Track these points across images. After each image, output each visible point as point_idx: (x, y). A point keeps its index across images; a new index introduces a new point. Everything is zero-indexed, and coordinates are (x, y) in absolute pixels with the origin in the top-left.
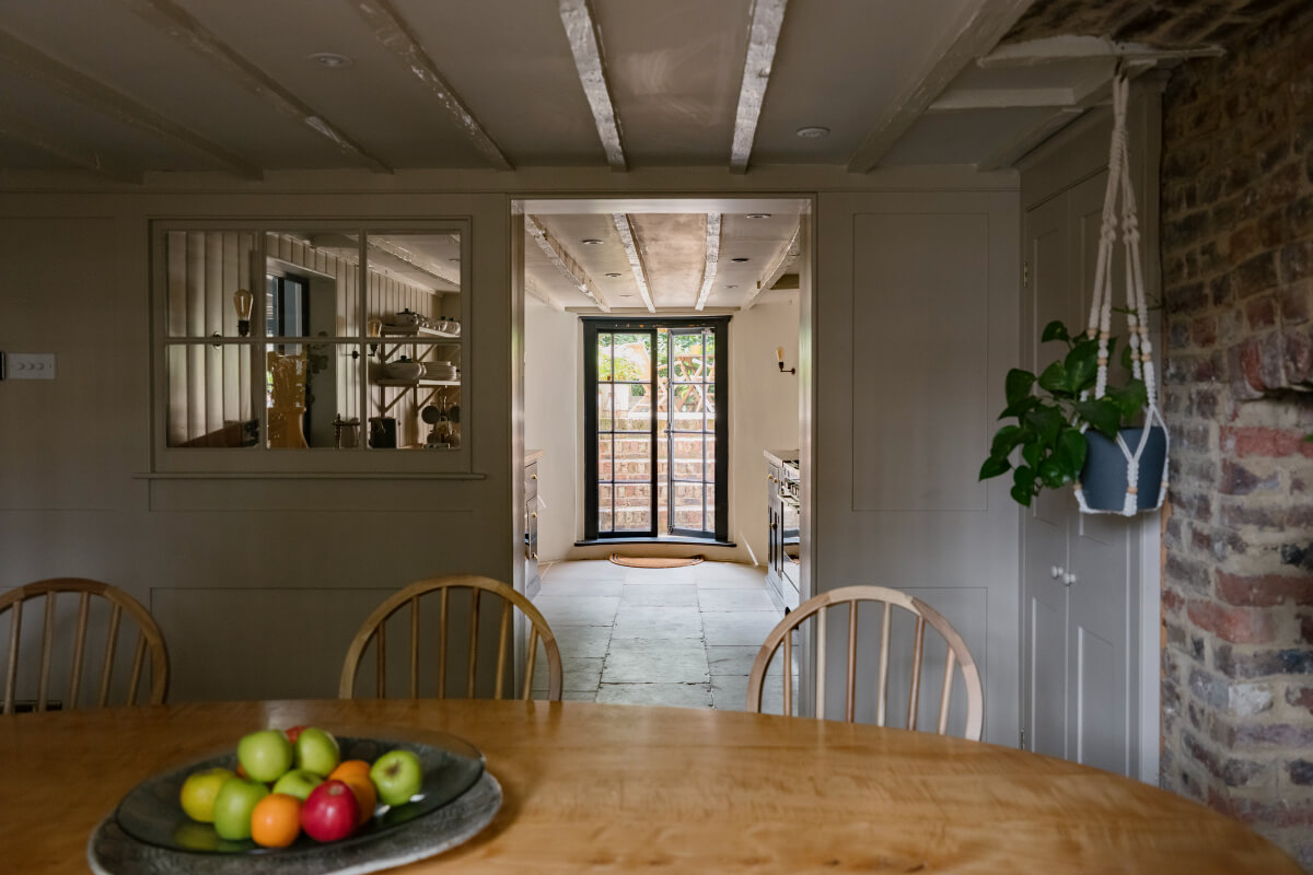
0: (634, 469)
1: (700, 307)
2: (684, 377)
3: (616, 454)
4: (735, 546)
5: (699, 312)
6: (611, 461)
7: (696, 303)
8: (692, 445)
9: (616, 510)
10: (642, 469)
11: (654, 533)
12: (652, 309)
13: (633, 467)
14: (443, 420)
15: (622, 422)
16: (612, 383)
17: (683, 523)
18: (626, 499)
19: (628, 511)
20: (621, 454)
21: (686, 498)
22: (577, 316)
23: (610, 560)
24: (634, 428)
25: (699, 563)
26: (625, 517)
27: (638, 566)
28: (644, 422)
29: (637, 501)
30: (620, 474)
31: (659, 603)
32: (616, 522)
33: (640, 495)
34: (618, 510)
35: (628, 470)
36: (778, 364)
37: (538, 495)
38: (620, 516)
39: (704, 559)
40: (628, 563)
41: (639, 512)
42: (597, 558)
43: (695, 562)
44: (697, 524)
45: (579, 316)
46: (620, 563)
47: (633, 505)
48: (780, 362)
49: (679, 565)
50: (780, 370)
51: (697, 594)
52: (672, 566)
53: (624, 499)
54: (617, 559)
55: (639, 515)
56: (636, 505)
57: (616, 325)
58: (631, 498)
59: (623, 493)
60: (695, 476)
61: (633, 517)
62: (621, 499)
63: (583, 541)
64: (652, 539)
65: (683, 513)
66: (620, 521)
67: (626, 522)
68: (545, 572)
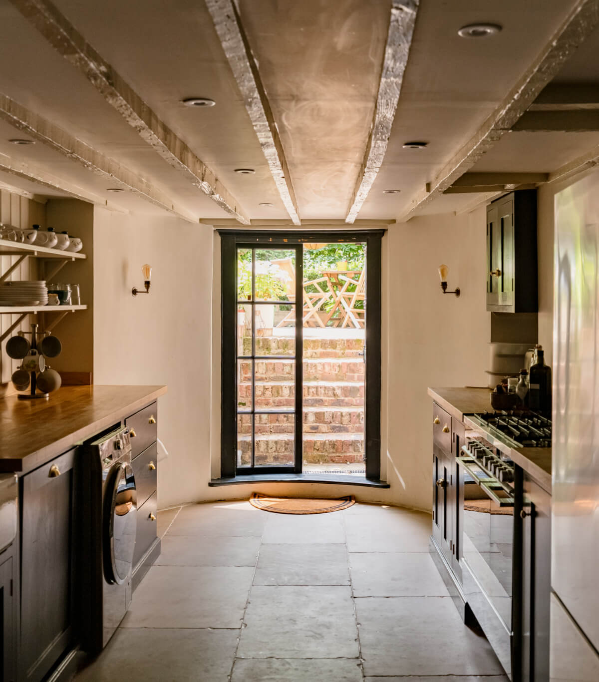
0: (278, 393)
1: (351, 219)
2: (331, 293)
4: (388, 486)
5: (349, 225)
6: (250, 384)
7: (347, 215)
8: (340, 366)
10: (286, 392)
11: (297, 470)
12: (296, 221)
13: (277, 391)
14: (34, 354)
15: (266, 341)
16: (253, 303)
17: (330, 453)
18: (269, 425)
19: (270, 439)
20: (264, 376)
21: (333, 424)
22: (214, 229)
23: (250, 502)
24: (279, 348)
25: (348, 507)
26: (267, 447)
27: (280, 511)
28: (289, 342)
29: (279, 428)
30: (264, 401)
31: (301, 580)
32: (256, 454)
33: (283, 422)
34: (259, 438)
35: (270, 392)
36: (441, 284)
37: (158, 439)
38: (262, 445)
39: (354, 502)
40: (269, 507)
41: (284, 442)
42: (235, 499)
43: (344, 505)
44: (345, 454)
45: (217, 230)
46: (260, 507)
47: (277, 433)
48: (444, 281)
49: (326, 511)
50: (443, 291)
51: (348, 561)
52: (318, 512)
53: (268, 425)
54: (258, 500)
55: (284, 445)
56: (280, 433)
57: (258, 240)
58: (274, 424)
59: (266, 419)
60: (343, 400)
61: (276, 448)
62: (264, 425)
63: (218, 479)
64: (296, 477)
65: (330, 443)
66: (262, 454)
67: (267, 454)
68: (173, 521)
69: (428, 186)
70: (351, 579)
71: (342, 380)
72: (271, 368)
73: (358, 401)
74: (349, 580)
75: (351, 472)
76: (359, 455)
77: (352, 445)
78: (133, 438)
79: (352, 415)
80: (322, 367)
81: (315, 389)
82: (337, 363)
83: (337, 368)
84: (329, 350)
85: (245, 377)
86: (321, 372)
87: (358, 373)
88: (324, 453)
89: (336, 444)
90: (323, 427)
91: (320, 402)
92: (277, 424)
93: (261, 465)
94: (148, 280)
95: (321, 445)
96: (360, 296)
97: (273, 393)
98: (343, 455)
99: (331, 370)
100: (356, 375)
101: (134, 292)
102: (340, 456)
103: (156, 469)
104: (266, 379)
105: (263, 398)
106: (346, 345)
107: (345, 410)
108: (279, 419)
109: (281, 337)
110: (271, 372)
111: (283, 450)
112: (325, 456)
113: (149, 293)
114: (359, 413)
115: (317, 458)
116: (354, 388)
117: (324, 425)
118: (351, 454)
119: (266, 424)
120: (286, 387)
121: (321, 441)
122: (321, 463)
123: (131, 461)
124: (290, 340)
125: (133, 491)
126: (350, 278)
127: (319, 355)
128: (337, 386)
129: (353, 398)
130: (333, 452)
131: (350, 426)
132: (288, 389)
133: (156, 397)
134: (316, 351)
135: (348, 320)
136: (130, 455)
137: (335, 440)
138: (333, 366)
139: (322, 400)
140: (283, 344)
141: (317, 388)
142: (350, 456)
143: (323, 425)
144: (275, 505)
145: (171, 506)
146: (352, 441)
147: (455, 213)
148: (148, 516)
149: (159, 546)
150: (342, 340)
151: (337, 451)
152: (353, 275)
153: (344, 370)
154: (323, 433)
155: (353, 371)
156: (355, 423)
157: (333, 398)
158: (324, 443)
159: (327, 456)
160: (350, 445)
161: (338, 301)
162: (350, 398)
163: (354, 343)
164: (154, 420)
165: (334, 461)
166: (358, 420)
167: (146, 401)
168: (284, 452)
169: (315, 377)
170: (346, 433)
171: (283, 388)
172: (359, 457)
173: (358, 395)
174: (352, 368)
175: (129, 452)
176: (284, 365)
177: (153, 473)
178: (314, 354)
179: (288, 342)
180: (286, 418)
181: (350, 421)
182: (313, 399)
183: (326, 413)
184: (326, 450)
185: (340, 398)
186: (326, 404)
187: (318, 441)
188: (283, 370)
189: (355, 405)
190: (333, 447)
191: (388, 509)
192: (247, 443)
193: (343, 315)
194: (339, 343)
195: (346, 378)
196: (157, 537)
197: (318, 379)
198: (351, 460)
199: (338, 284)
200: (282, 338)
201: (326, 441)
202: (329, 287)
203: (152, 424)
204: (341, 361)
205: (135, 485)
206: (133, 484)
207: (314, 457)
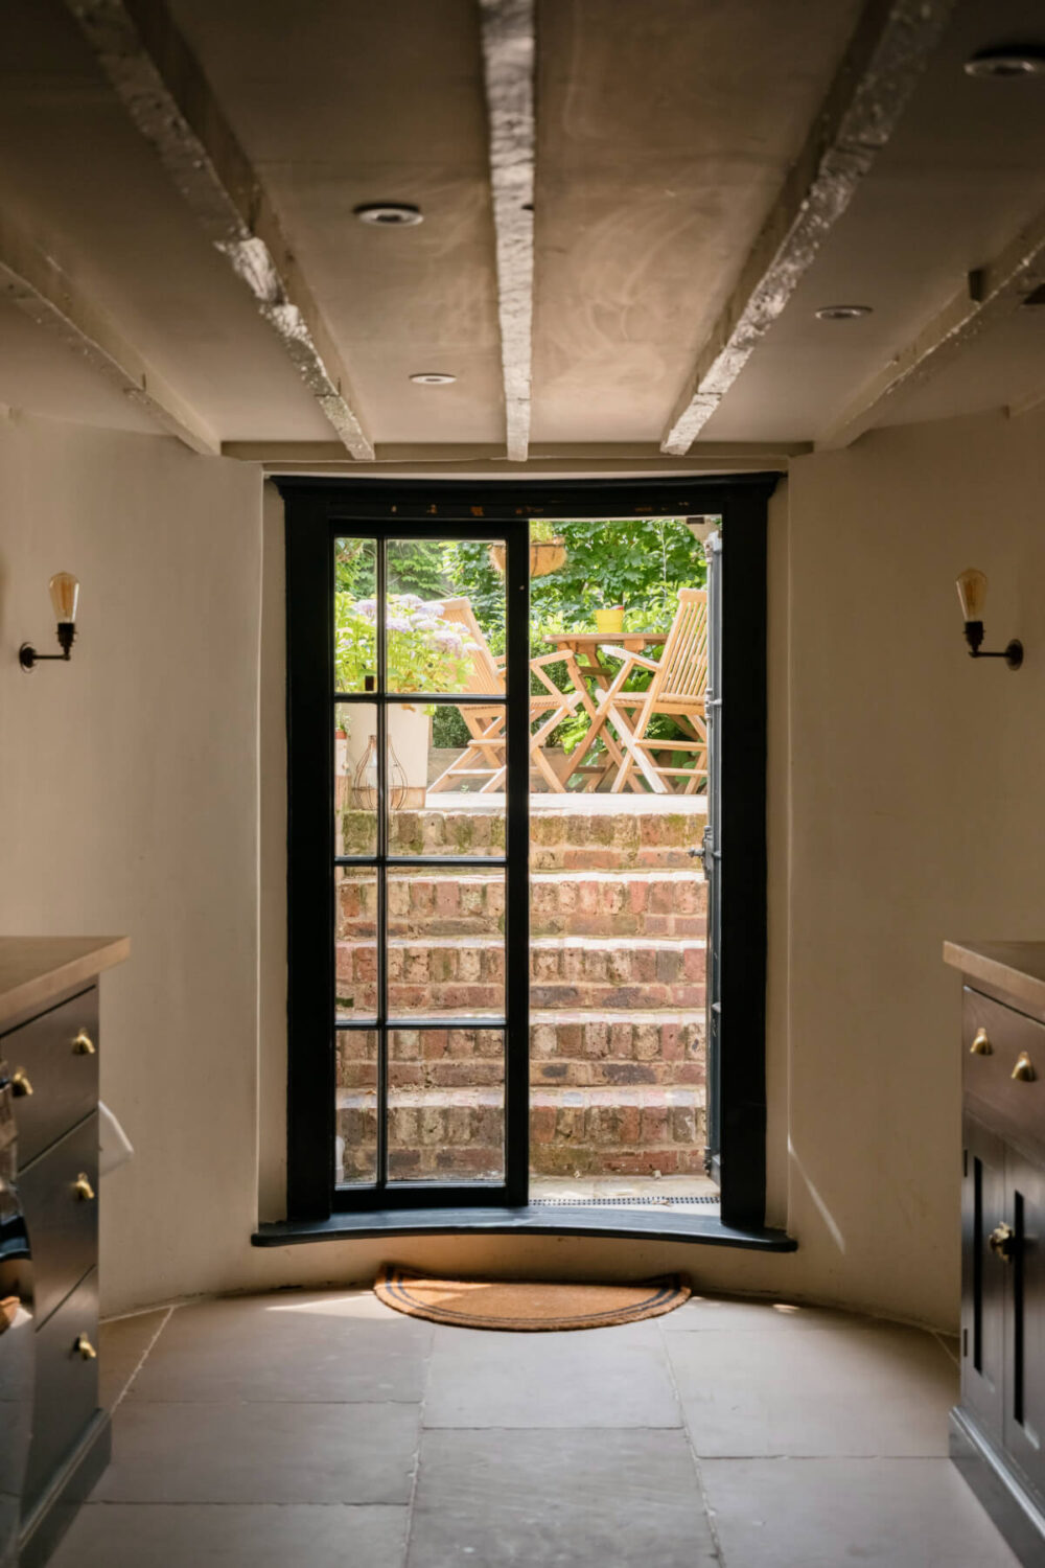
0: (446, 968)
3: (392, 921)
4: (791, 1246)
5: (671, 460)
6: (373, 943)
8: (624, 893)
9: (391, 1104)
11: (514, 1195)
13: (444, 963)
15: (409, 821)
16: (381, 700)
17: (604, 1145)
18: (424, 1062)
19: (426, 1104)
20: (405, 922)
21: (610, 1061)
22: (265, 474)
23: (376, 1293)
24: (446, 841)
25: (673, 1309)
26: (420, 1126)
27: (469, 1322)
28: (477, 824)
29: (453, 1071)
30: (405, 995)
31: (559, 1551)
32: (391, 1148)
33: (464, 1051)
34: (399, 1100)
35: (425, 968)
36: (963, 629)
37: (102, 1105)
38: (403, 1122)
39: (688, 1291)
40: (433, 1308)
41: (467, 1111)
42: (329, 1283)
43: (660, 1304)
44: (648, 1149)
45: (273, 477)
46: (407, 1309)
47: (446, 1086)
48: (972, 619)
49: (609, 1320)
50: (969, 649)
51: (698, 1488)
52: (584, 1324)
53: (418, 1064)
54: (400, 1288)
55: (467, 1121)
56: (452, 1086)
57: (394, 509)
58: (438, 1061)
59: (413, 1046)
60: (637, 990)
61: (446, 1129)
62: (408, 1063)
63: (280, 1223)
64: (512, 1218)
65: (604, 1115)
66: (403, 1148)
67: (420, 1148)
68: (146, 1353)
69: (978, 283)
70: (718, 1549)
71: (632, 933)
72: (425, 898)
73: (681, 994)
74: (713, 1552)
75: (670, 1201)
76: (689, 1150)
77: (666, 1120)
78: (23, 1100)
79: (666, 1035)
80: (573, 895)
81: (556, 958)
82: (618, 884)
83: (615, 897)
84: (591, 847)
85: (350, 925)
86: (570, 911)
87: (676, 912)
88: (584, 1146)
89: (622, 1117)
90: (581, 1069)
91: (568, 998)
92: (446, 1061)
93: (403, 1180)
94: (67, 621)
95: (576, 1122)
96: (662, 701)
97: (433, 968)
98: (641, 1151)
99: (598, 902)
100: (672, 918)
101: (27, 657)
102: (632, 1154)
103: (96, 1198)
104: (411, 929)
105: (404, 986)
106: (639, 832)
107: (644, 1019)
108: (453, 1045)
109: (453, 810)
110: (425, 911)
111: (466, 1136)
112: (587, 1154)
113: (72, 658)
114: (686, 1029)
115: (564, 1157)
116: (667, 954)
117: (583, 1063)
118: (665, 1148)
119: (413, 1059)
120: (469, 954)
121: (576, 1109)
122: (578, 1173)
123: (14, 1175)
124: (478, 818)
125: (24, 1263)
126: (634, 652)
127: (562, 863)
128: (619, 950)
129: (667, 983)
130: (614, 1143)
131: (660, 1067)
132: (476, 959)
133: (95, 972)
134: (552, 850)
135: (629, 771)
136: (14, 1154)
137: (616, 1106)
138: (606, 893)
139: (574, 990)
140: (459, 828)
141: (560, 954)
142: (662, 1153)
143: (579, 1063)
144: (454, 1300)
145: (139, 1306)
146: (669, 1109)
147: (1006, 410)
148: (69, 1345)
149: (105, 1440)
150: (630, 818)
151: (623, 1141)
152: (641, 646)
153: (638, 902)
154: (580, 1086)
155: (663, 907)
156: (673, 1057)
157: (608, 986)
158: (584, 1117)
159: (596, 1153)
160: (662, 1121)
161: (599, 717)
162: (656, 985)
163: (663, 826)
164: (88, 1043)
165: (614, 1169)
166: (683, 1047)
167: (63, 979)
168: (467, 1143)
169: (553, 924)
170: (648, 1087)
171: (463, 956)
172: (688, 1158)
173: (681, 976)
174: (661, 899)
175: (8, 1145)
176: (463, 889)
177: (87, 1209)
178: (548, 860)
179: (472, 822)
180: (471, 1044)
181: (659, 1052)
182: (550, 988)
183: (588, 1028)
184: (592, 1137)
185: (629, 985)
186: (587, 1003)
187: (569, 1109)
188: (459, 903)
189: (671, 1006)
190: (613, 1128)
191: (794, 1315)
192: (364, 1117)
193: (614, 754)
194: (621, 825)
195: (641, 925)
196: (98, 1410)
197: (560, 930)
198: (667, 1166)
199: (600, 673)
200: (452, 814)
201: (591, 1108)
202: (574, 679)
203: (83, 1057)
204: (626, 878)
205: (28, 1245)
206: (23, 1241)
207: (557, 1156)
